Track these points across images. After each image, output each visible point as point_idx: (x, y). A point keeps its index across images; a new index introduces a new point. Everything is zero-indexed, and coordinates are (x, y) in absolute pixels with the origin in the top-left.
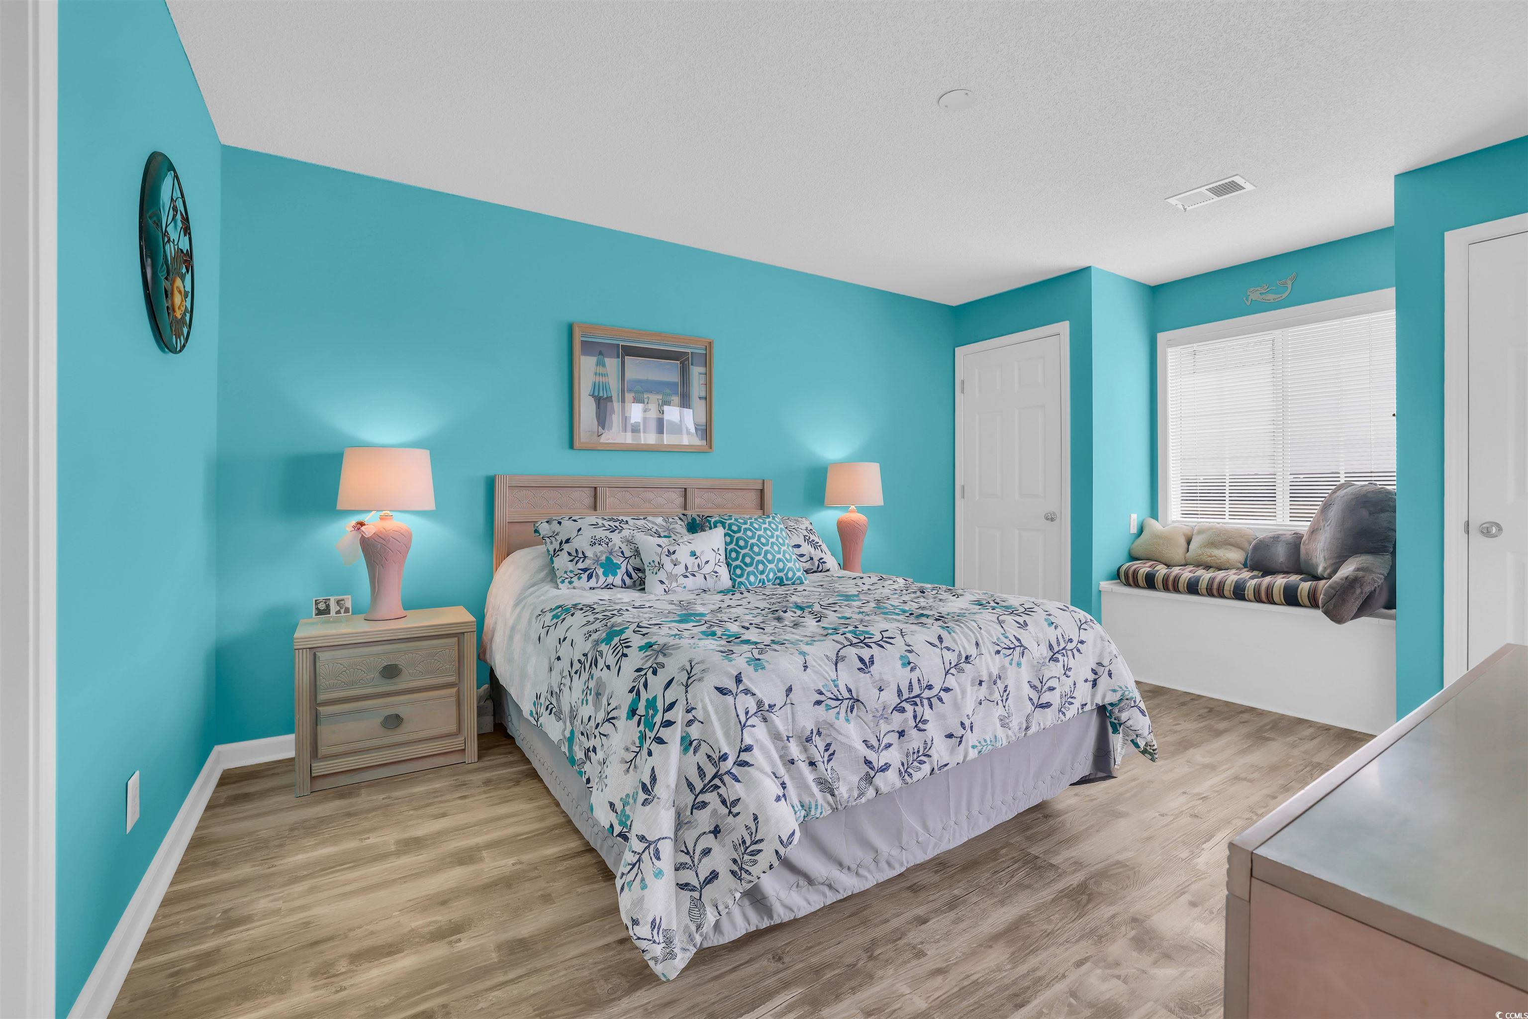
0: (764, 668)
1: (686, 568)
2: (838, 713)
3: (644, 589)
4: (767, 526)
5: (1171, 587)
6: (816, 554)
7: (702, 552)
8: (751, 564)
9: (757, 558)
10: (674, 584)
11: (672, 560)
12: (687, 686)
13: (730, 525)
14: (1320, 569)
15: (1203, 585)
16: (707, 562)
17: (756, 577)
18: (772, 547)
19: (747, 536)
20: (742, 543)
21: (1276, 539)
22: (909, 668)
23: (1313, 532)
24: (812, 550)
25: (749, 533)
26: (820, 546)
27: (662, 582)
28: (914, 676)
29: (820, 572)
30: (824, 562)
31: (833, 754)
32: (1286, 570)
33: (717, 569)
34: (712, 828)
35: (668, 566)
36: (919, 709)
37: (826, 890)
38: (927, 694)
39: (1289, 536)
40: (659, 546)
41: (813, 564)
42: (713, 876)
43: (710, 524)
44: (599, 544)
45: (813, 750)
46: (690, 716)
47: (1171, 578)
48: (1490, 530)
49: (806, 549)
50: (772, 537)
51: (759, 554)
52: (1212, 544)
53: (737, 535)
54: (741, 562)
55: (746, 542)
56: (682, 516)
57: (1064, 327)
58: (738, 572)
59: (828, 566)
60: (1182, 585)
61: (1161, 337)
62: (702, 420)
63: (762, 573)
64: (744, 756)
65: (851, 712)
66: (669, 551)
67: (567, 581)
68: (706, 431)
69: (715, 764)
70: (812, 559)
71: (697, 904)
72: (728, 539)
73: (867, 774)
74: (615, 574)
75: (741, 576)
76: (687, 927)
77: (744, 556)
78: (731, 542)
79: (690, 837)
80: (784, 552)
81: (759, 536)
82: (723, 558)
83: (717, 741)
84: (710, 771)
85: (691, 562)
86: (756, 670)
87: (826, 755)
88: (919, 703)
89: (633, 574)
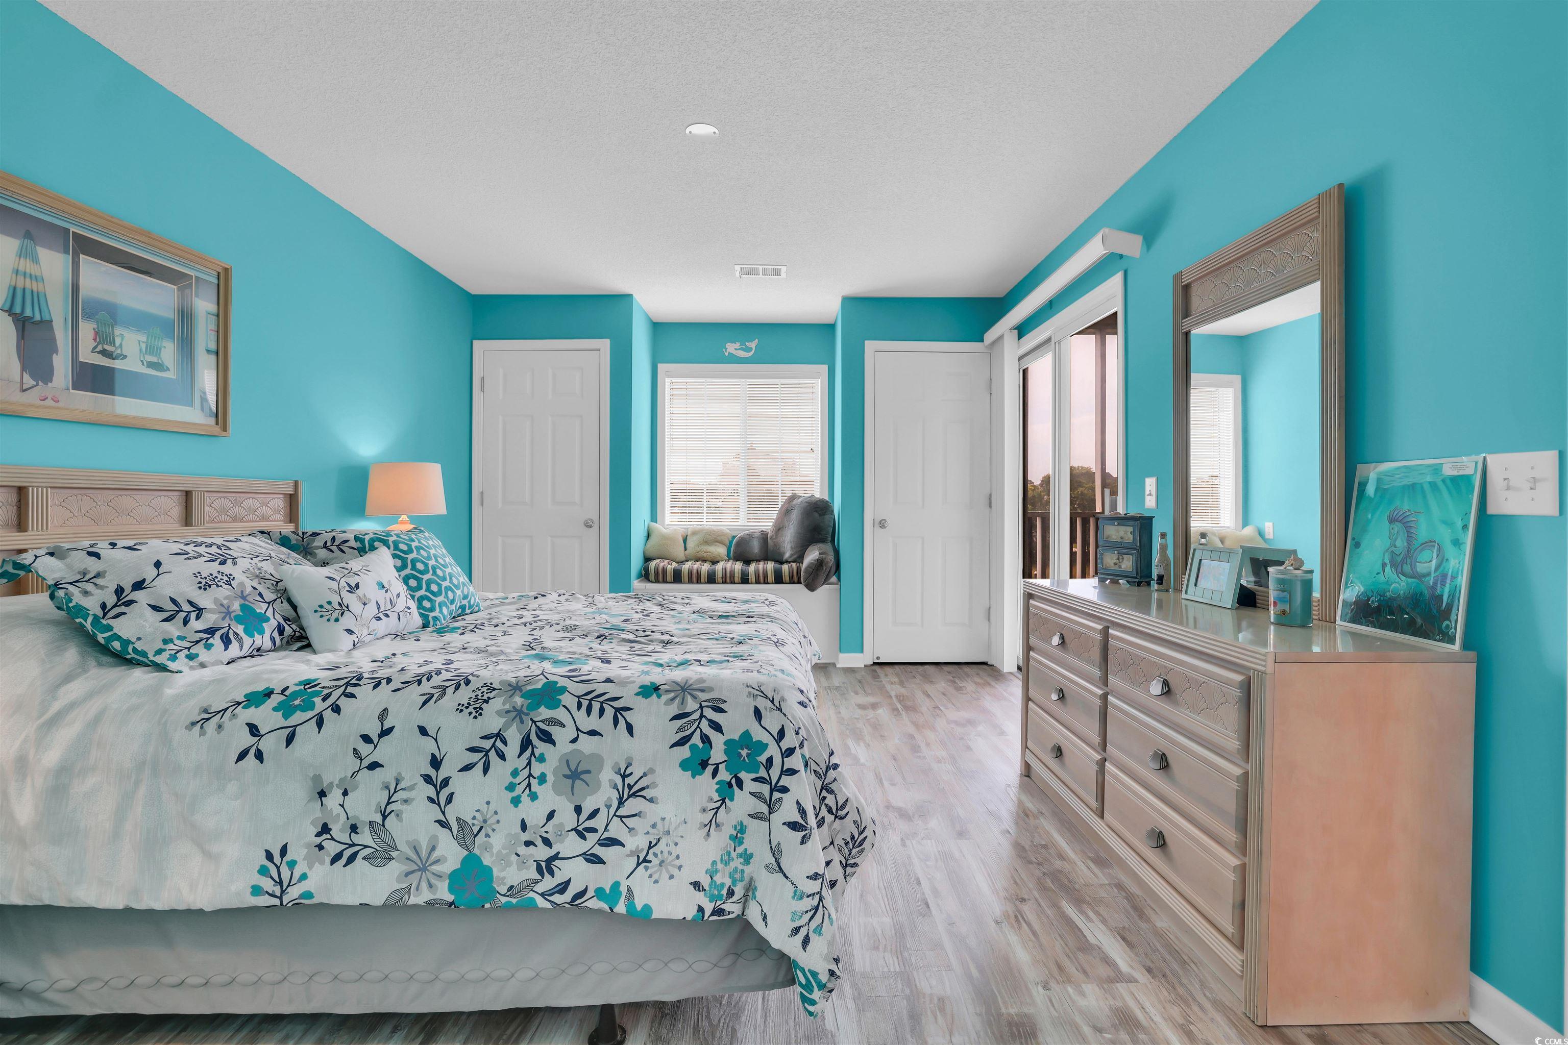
3: (309, 645)
5: (694, 579)
14: (787, 555)
15: (719, 575)
16: (398, 595)
21: (751, 535)
23: (779, 529)
27: (350, 632)
32: (758, 558)
35: (356, 606)
39: (758, 534)
44: (218, 586)
47: (695, 572)
48: (882, 524)
52: (706, 542)
54: (426, 591)
57: (605, 345)
58: (427, 604)
60: (704, 577)
61: (662, 367)
67: (181, 655)
68: (217, 404)
74: (261, 632)
75: (432, 609)
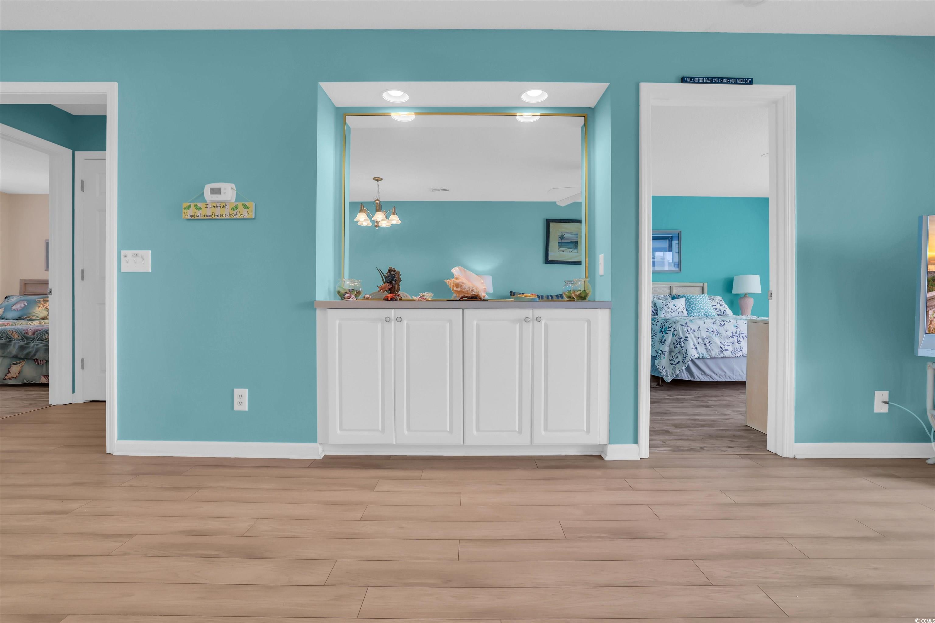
0: (693, 322)
1: (672, 309)
2: (713, 335)
4: (701, 297)
6: (723, 309)
7: (677, 305)
8: (695, 310)
9: (697, 308)
10: (668, 314)
11: (667, 307)
12: (674, 324)
13: (687, 297)
16: (679, 308)
17: (697, 314)
18: (703, 304)
19: (694, 301)
20: (692, 303)
22: (736, 328)
24: (721, 307)
25: (695, 300)
26: (724, 306)
27: (664, 314)
28: (738, 330)
29: (725, 315)
30: (726, 312)
31: (711, 344)
33: (682, 310)
34: (678, 352)
35: (666, 309)
36: (739, 338)
37: (710, 377)
38: (742, 335)
40: (663, 303)
41: (721, 312)
42: (679, 362)
43: (680, 297)
45: (705, 341)
46: (675, 329)
49: (718, 307)
50: (703, 301)
51: (698, 306)
53: (690, 300)
55: (693, 302)
56: (669, 295)
59: (728, 313)
62: (677, 260)
63: (699, 312)
64: (686, 339)
65: (717, 335)
66: (666, 304)
68: (679, 265)
69: (680, 340)
70: (720, 310)
71: (674, 368)
72: (687, 302)
73: (721, 350)
75: (691, 313)
76: (672, 372)
77: (692, 307)
78: (688, 302)
79: (673, 354)
80: (708, 306)
81: (698, 301)
82: (685, 307)
83: (680, 335)
84: (678, 341)
85: (674, 308)
86: (691, 322)
87: (709, 344)
88: (739, 337)
89: (654, 311)
